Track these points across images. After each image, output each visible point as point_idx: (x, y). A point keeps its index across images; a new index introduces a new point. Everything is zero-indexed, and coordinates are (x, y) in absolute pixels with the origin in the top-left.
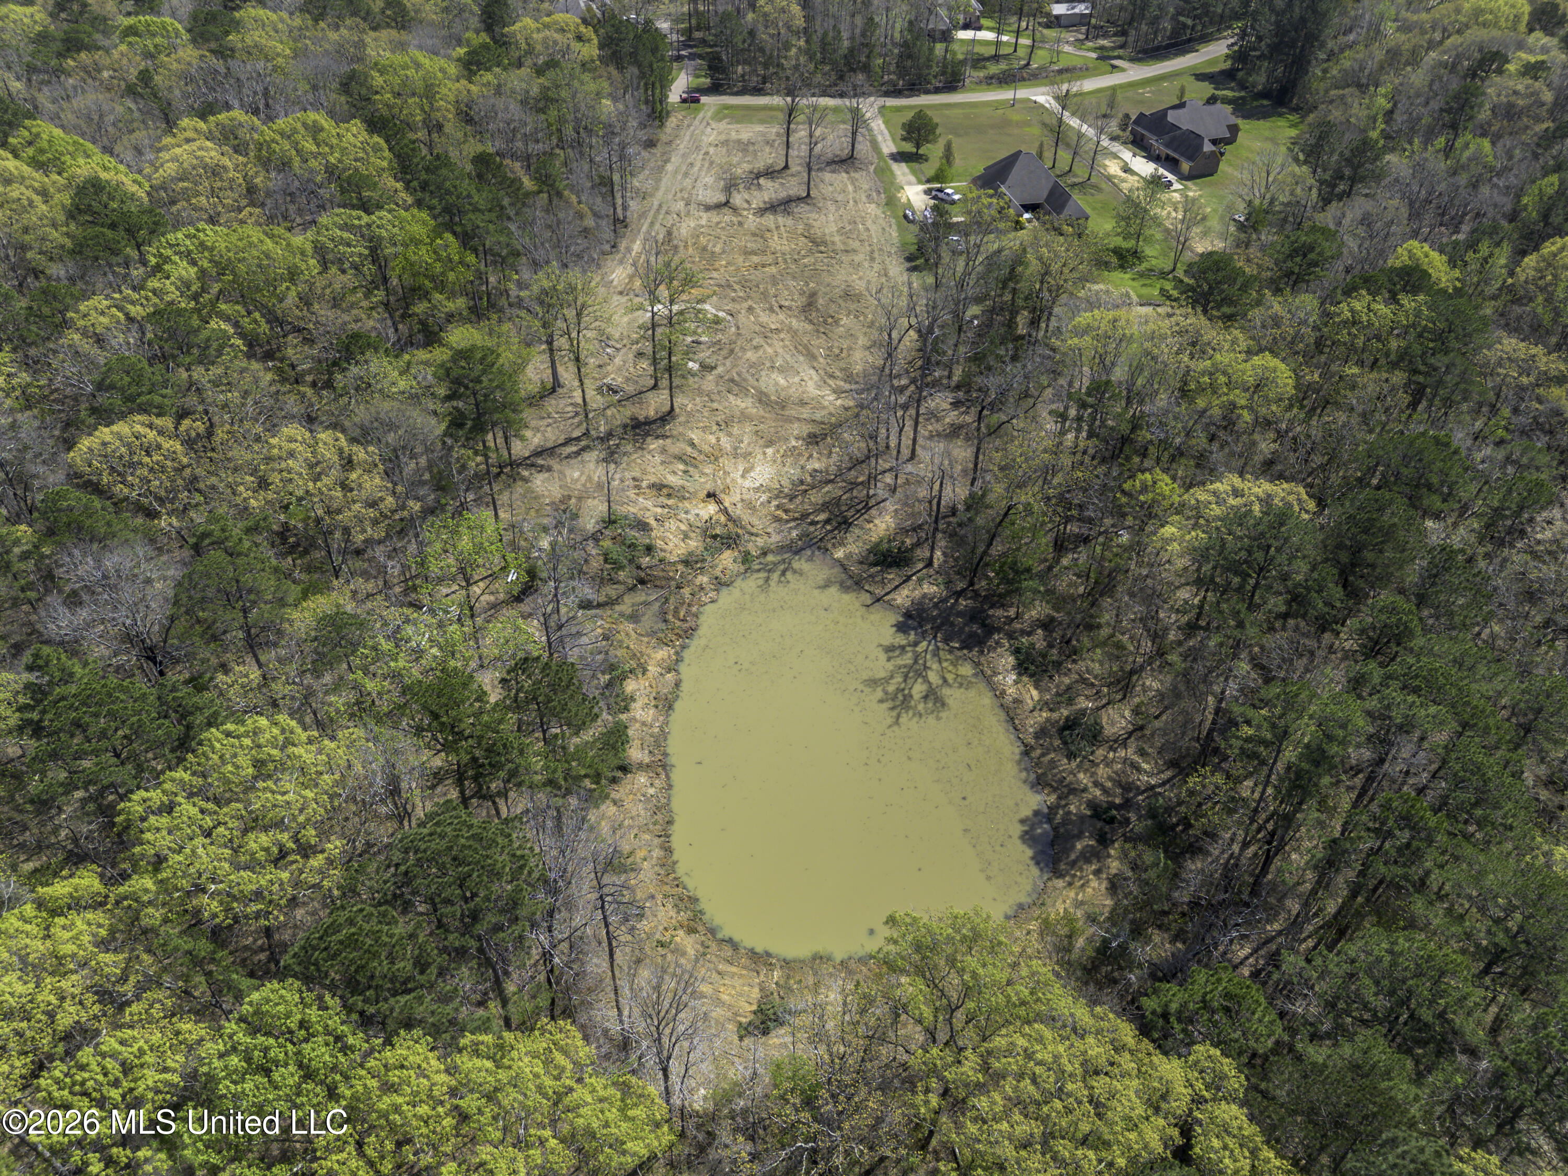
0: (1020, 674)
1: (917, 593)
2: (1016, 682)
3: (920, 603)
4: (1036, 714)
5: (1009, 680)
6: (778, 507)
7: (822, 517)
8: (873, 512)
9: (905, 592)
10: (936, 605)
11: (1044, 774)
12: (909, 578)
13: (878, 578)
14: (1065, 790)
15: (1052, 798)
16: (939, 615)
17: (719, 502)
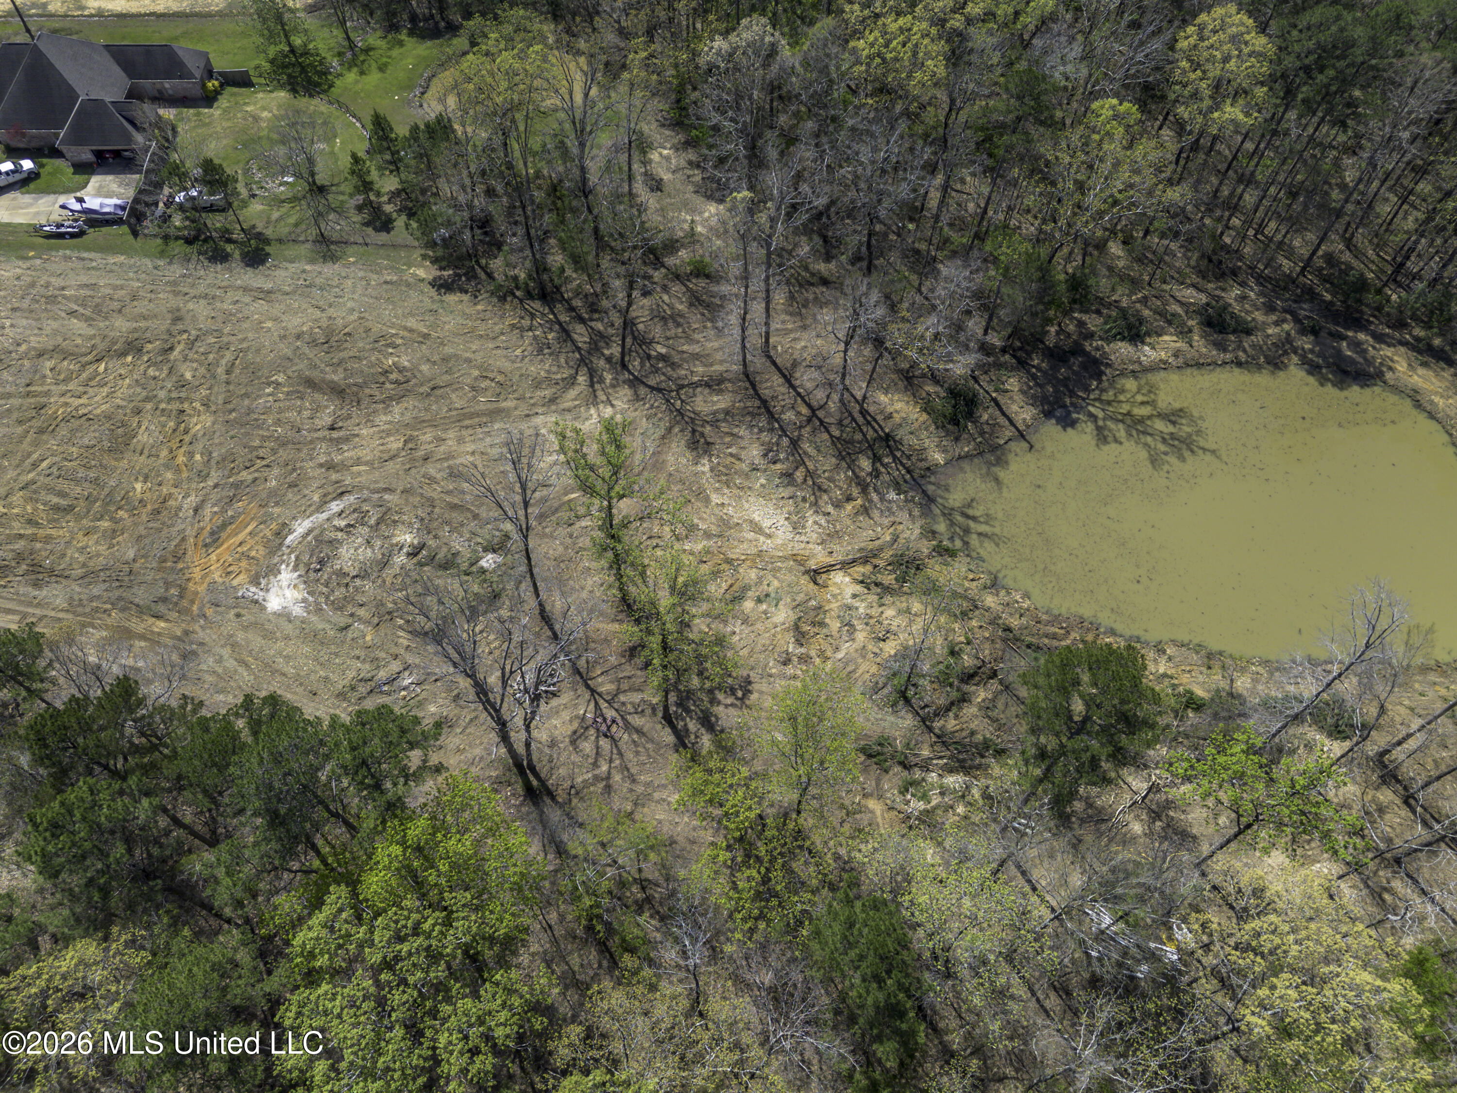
0: (1143, 343)
1: (1018, 397)
2: (1153, 348)
3: (1034, 397)
4: (1195, 344)
5: (1148, 354)
6: (838, 505)
7: (865, 464)
8: (872, 409)
9: (1015, 408)
10: (1037, 385)
11: (1266, 357)
12: (994, 400)
13: (986, 428)
14: (1287, 347)
15: (1295, 359)
16: (1054, 386)
17: (828, 569)
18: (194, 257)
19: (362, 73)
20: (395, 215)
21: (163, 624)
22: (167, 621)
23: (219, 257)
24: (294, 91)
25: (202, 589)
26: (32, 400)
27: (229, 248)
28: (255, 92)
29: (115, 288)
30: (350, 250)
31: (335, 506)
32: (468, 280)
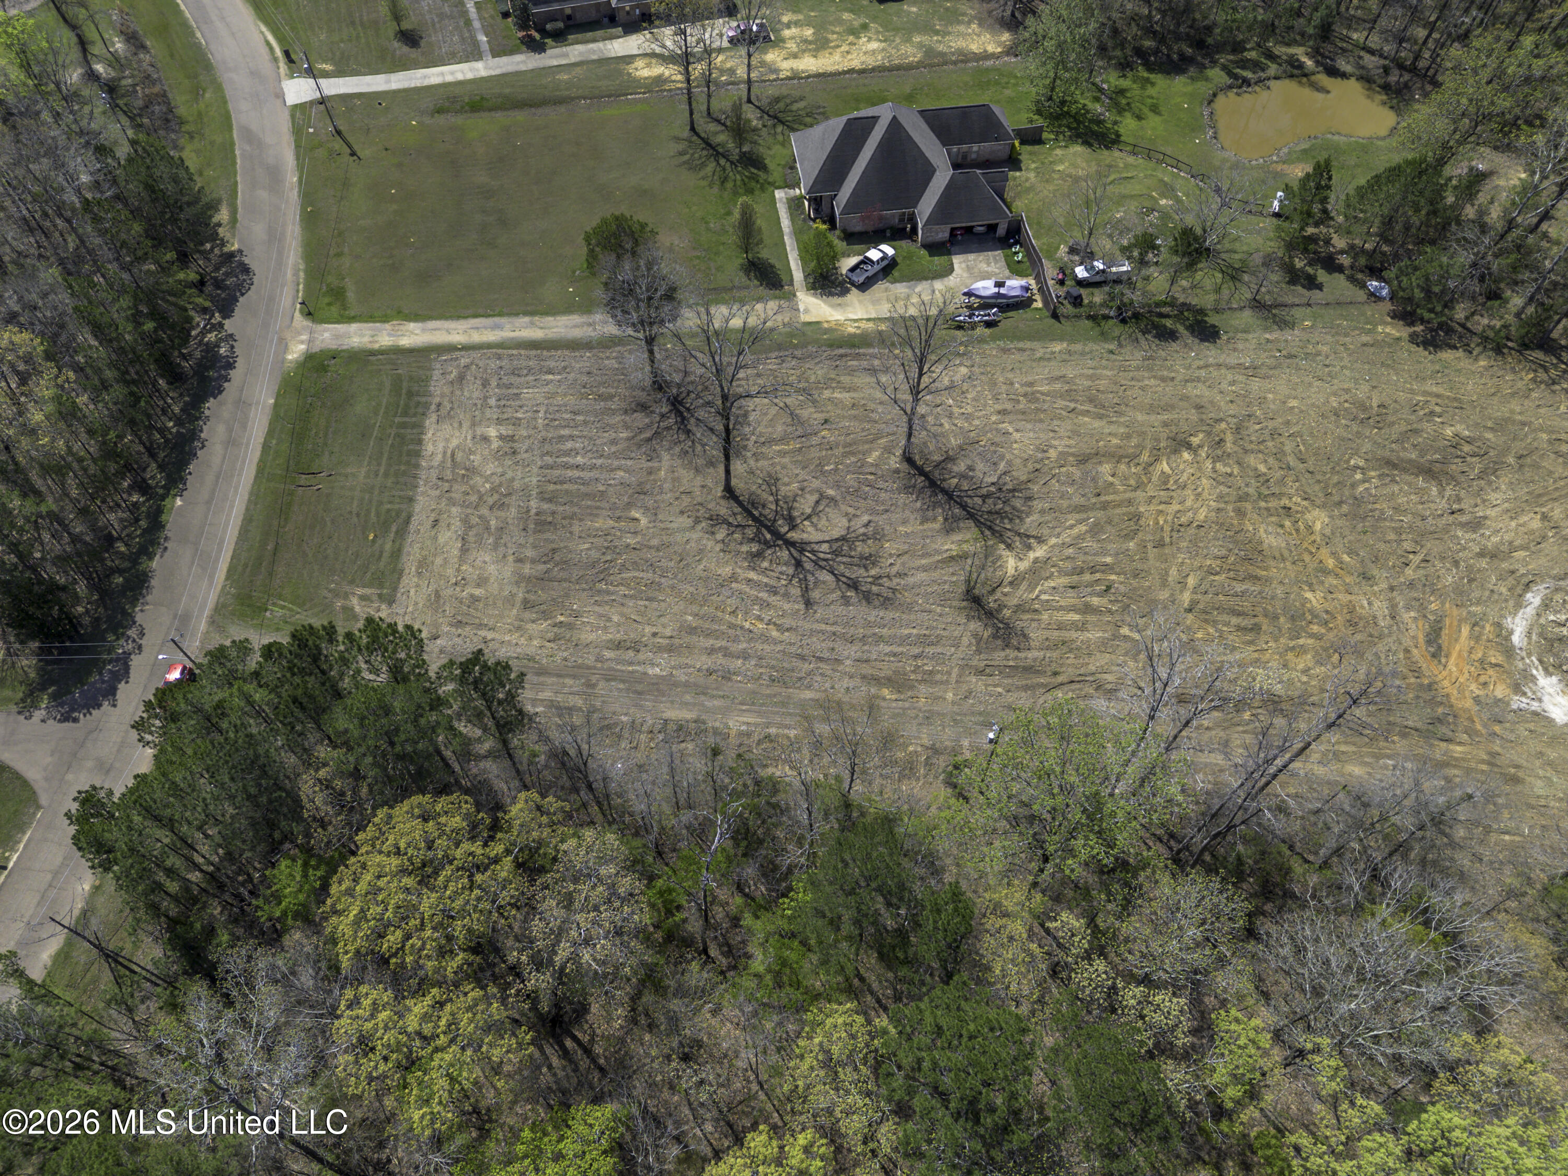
18: (1140, 335)
19: (1139, 118)
20: (1310, 270)
21: (1459, 748)
22: (1460, 744)
23: (1167, 335)
24: (1087, 143)
25: (1469, 703)
26: (1118, 511)
27: (1169, 323)
28: (1051, 149)
29: (1091, 378)
30: (1298, 313)
31: (1534, 599)
32: (1446, 333)
